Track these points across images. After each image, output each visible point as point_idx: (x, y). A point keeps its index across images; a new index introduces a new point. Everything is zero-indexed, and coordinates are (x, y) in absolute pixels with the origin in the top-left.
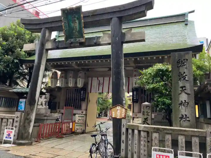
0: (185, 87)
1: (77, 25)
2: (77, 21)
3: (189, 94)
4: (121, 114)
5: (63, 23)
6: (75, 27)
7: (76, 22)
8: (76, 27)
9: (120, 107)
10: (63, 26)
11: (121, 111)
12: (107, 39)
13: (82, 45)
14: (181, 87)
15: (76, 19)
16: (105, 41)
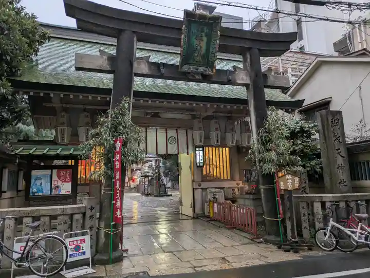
0: (339, 149)
1: (203, 45)
2: (205, 39)
3: (344, 157)
4: (293, 184)
5: (183, 36)
6: (199, 47)
7: (203, 40)
8: (201, 47)
9: (290, 176)
10: (182, 41)
11: (293, 181)
12: (245, 78)
13: (206, 79)
14: (337, 150)
15: (203, 34)
16: (243, 79)
